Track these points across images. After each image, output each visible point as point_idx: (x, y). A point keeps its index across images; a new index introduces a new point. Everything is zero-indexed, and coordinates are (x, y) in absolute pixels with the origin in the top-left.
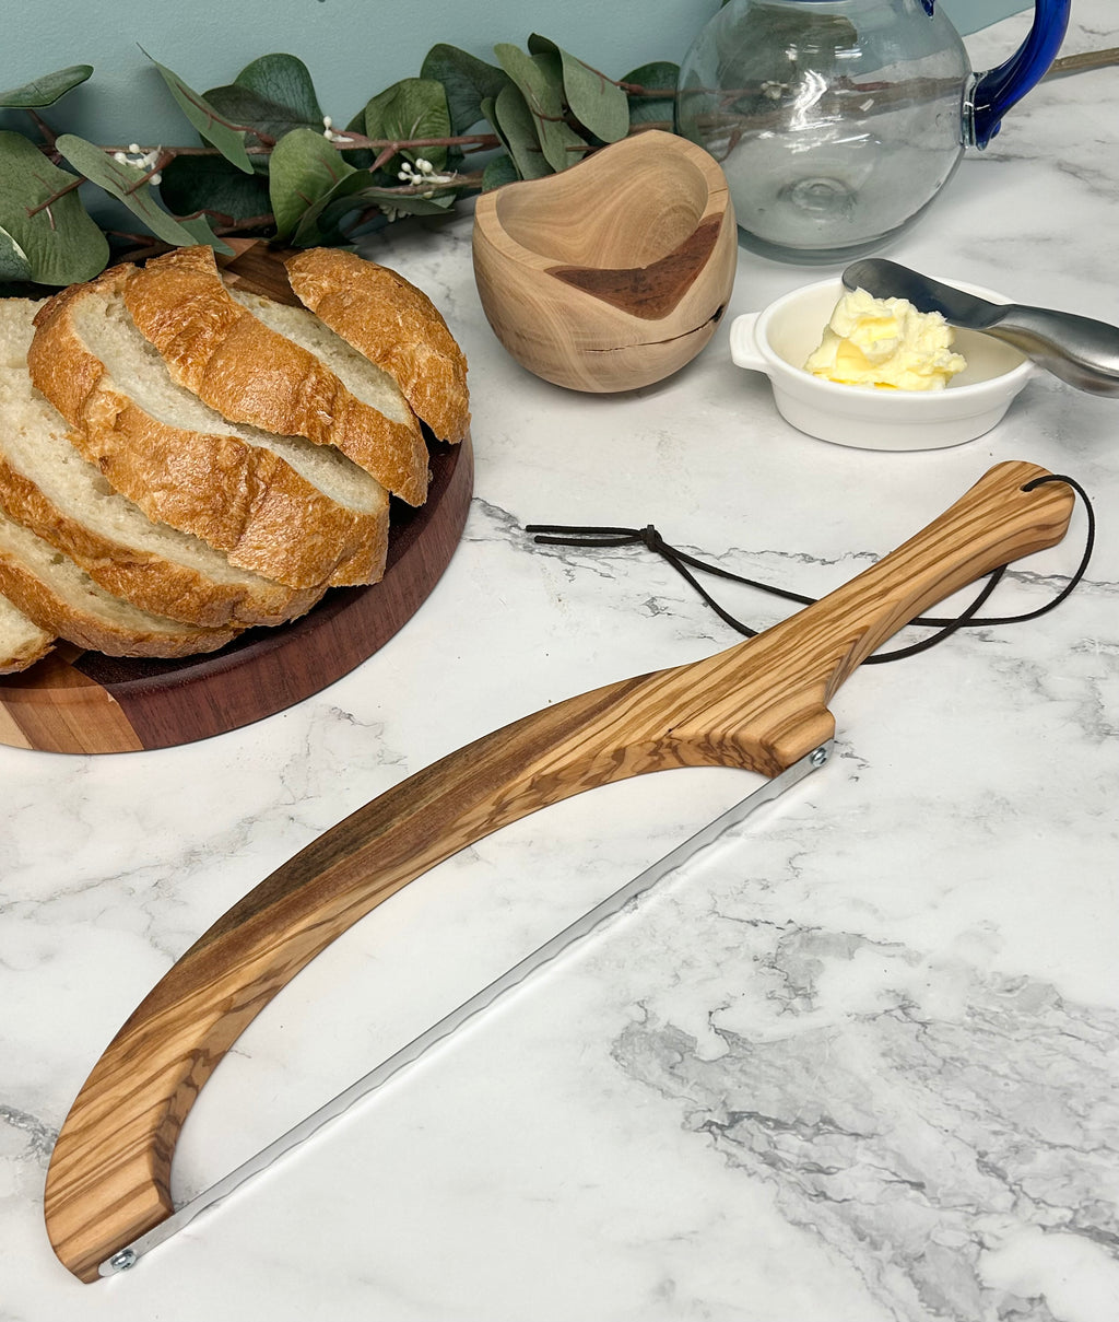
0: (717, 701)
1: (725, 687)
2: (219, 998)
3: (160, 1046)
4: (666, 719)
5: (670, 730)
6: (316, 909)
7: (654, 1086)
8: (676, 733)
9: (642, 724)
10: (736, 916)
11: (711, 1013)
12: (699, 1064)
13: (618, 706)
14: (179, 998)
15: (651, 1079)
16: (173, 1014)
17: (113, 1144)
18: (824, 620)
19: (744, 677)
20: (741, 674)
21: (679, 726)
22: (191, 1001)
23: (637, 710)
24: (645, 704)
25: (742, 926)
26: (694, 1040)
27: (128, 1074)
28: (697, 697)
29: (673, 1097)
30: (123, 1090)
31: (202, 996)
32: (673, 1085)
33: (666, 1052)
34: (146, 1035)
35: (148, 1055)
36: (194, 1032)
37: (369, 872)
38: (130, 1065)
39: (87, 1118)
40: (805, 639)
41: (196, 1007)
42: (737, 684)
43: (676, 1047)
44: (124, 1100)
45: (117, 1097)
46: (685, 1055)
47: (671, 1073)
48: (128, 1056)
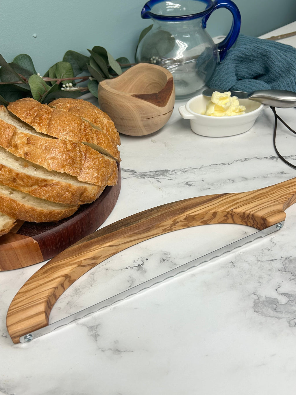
0: (248, 203)
1: (251, 200)
2: (78, 260)
3: (56, 271)
4: (231, 206)
5: (232, 209)
6: (113, 240)
7: (273, 317)
8: (234, 210)
9: (224, 206)
10: (266, 260)
11: (276, 290)
12: (282, 306)
13: (216, 200)
14: (65, 258)
15: (272, 315)
16: (62, 263)
17: (35, 297)
18: (284, 187)
19: (258, 198)
20: (257, 197)
21: (235, 208)
22: (69, 260)
23: (222, 202)
24: (225, 201)
25: (269, 262)
26: (276, 299)
27: (44, 278)
28: (242, 201)
29: (281, 318)
30: (41, 282)
31: (73, 259)
32: (279, 315)
33: (271, 305)
34: (52, 268)
35: (52, 273)
36: (68, 269)
37: (132, 233)
38: (45, 275)
39: (27, 289)
40: (278, 191)
41: (70, 262)
42: (255, 200)
43: (272, 303)
44: (41, 285)
45: (39, 284)
46: (277, 304)
47: (276, 311)
48: (45, 272)
